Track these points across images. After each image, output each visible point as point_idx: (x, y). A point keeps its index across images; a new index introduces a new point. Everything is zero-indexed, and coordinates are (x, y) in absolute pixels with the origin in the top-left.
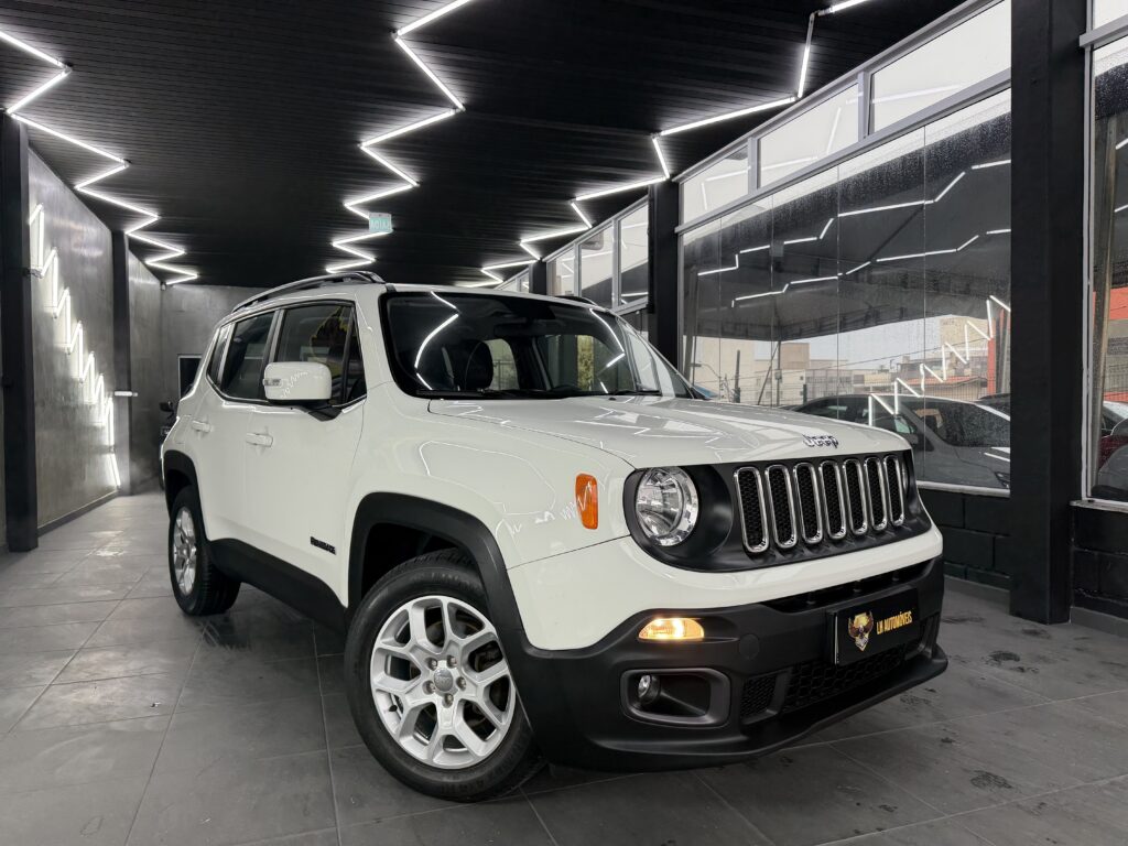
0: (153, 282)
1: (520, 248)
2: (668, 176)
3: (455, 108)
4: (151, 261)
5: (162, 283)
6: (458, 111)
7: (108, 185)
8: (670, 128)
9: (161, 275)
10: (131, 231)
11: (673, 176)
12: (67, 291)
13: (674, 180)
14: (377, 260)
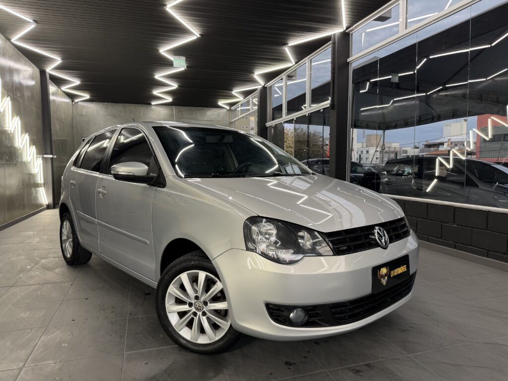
0: (68, 100)
1: (254, 78)
2: (345, 28)
4: (64, 88)
5: (73, 101)
9: (72, 97)
10: (50, 70)
13: (347, 31)
14: (179, 86)
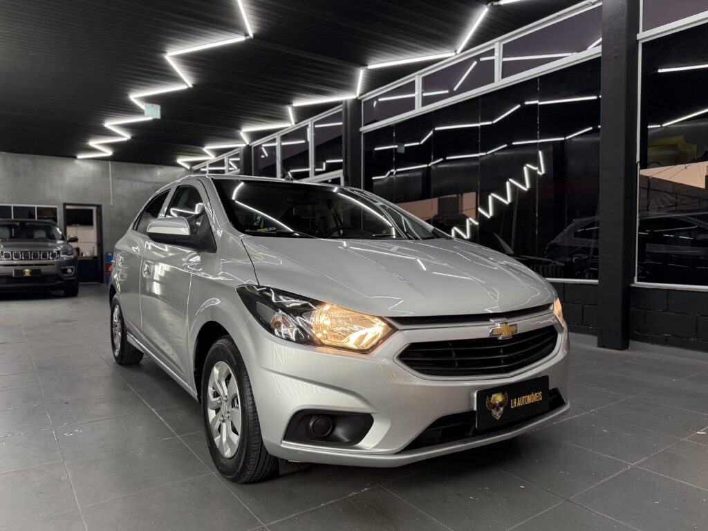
1: (240, 136)
2: (358, 95)
3: (247, 35)
6: (248, 37)
8: (374, 64)
11: (361, 95)
13: (359, 98)
14: (132, 137)
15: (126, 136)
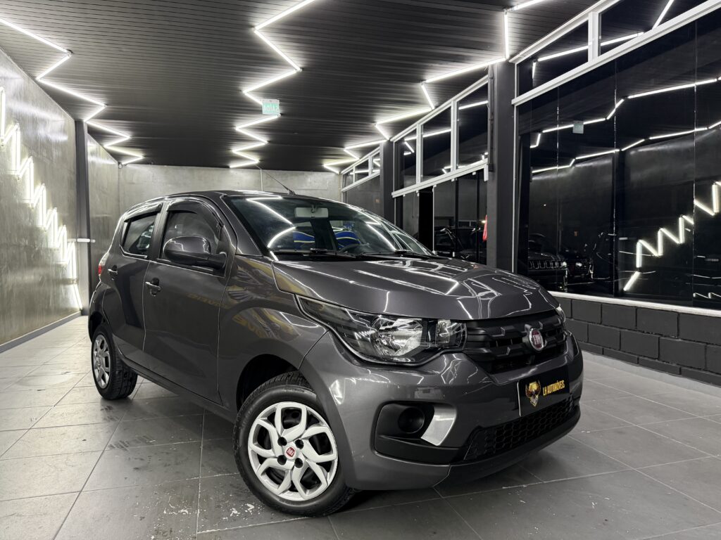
0: (113, 162)
1: (376, 130)
2: (508, 57)
4: (109, 145)
5: (119, 163)
7: (59, 75)
9: (117, 157)
10: (88, 119)
12: (31, 159)
13: (510, 61)
14: (269, 142)
15: (263, 141)
